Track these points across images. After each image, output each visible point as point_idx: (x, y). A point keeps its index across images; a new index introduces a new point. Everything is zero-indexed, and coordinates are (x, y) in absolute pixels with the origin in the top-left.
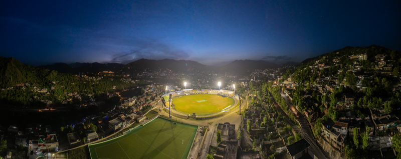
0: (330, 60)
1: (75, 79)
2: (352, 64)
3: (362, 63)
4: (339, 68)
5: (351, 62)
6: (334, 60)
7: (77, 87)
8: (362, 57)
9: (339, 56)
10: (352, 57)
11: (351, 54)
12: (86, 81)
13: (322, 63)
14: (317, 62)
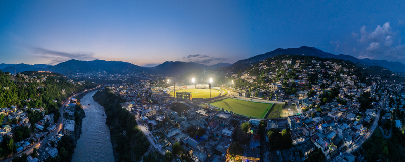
0: (269, 63)
1: (9, 80)
2: (284, 66)
3: (289, 65)
4: (276, 68)
5: (283, 64)
6: (271, 63)
7: (15, 95)
8: (289, 62)
9: (275, 60)
10: (283, 62)
11: (282, 60)
12: (27, 82)
13: (264, 65)
14: (260, 64)
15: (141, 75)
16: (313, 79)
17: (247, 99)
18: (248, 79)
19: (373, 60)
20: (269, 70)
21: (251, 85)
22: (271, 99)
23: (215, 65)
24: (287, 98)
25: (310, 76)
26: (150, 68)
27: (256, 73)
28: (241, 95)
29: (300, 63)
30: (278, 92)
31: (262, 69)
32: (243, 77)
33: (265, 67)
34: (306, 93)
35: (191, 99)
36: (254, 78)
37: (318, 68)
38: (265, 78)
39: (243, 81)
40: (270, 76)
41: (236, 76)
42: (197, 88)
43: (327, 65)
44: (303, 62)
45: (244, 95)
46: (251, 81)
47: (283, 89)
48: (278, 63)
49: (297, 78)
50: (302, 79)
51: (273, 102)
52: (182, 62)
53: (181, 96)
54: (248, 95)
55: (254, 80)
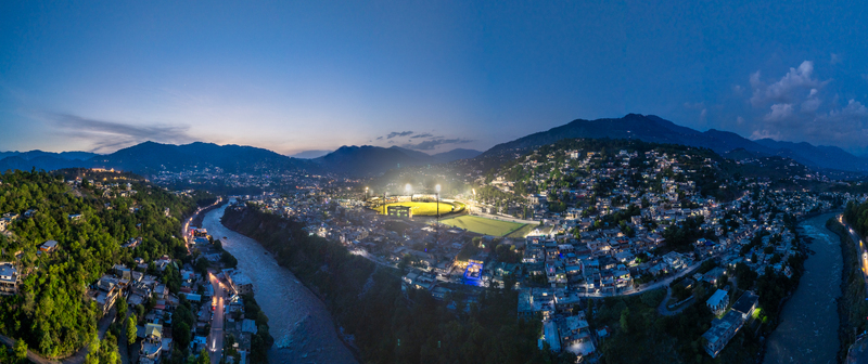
2: (564, 162)
3: (572, 161)
4: (553, 165)
5: (564, 159)
6: (548, 156)
8: (575, 155)
11: (567, 149)
13: (533, 160)
14: (528, 158)
15: (294, 176)
16: (603, 188)
17: (492, 216)
18: (501, 185)
19: (781, 142)
20: (540, 170)
21: (504, 195)
22: (525, 218)
23: (445, 153)
24: (549, 218)
25: (603, 182)
26: (310, 160)
27: (517, 175)
28: (484, 211)
29: (593, 157)
30: (538, 208)
31: (530, 167)
32: (494, 182)
33: (535, 164)
34: (580, 211)
35: (411, 215)
36: (511, 184)
37: (625, 167)
38: (529, 184)
39: (495, 188)
40: (537, 182)
41: (482, 179)
42: (414, 201)
43: (648, 160)
44: (599, 156)
45: (489, 211)
46: (506, 190)
47: (547, 203)
48: (558, 155)
49: (576, 186)
50: (584, 187)
51: (525, 222)
52: (377, 148)
53: (395, 213)
54: (494, 212)
55: (511, 188)
